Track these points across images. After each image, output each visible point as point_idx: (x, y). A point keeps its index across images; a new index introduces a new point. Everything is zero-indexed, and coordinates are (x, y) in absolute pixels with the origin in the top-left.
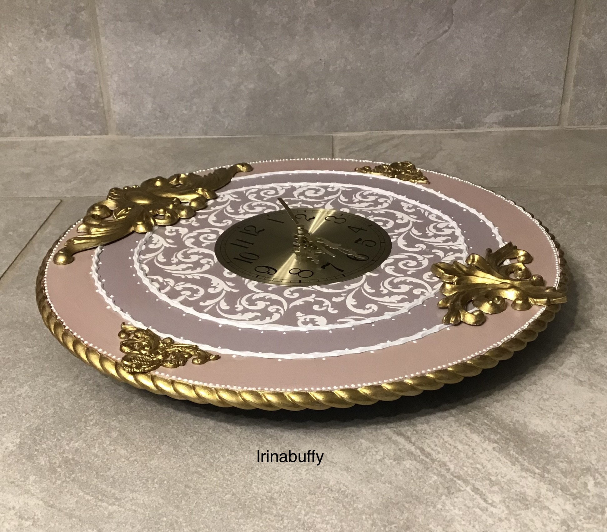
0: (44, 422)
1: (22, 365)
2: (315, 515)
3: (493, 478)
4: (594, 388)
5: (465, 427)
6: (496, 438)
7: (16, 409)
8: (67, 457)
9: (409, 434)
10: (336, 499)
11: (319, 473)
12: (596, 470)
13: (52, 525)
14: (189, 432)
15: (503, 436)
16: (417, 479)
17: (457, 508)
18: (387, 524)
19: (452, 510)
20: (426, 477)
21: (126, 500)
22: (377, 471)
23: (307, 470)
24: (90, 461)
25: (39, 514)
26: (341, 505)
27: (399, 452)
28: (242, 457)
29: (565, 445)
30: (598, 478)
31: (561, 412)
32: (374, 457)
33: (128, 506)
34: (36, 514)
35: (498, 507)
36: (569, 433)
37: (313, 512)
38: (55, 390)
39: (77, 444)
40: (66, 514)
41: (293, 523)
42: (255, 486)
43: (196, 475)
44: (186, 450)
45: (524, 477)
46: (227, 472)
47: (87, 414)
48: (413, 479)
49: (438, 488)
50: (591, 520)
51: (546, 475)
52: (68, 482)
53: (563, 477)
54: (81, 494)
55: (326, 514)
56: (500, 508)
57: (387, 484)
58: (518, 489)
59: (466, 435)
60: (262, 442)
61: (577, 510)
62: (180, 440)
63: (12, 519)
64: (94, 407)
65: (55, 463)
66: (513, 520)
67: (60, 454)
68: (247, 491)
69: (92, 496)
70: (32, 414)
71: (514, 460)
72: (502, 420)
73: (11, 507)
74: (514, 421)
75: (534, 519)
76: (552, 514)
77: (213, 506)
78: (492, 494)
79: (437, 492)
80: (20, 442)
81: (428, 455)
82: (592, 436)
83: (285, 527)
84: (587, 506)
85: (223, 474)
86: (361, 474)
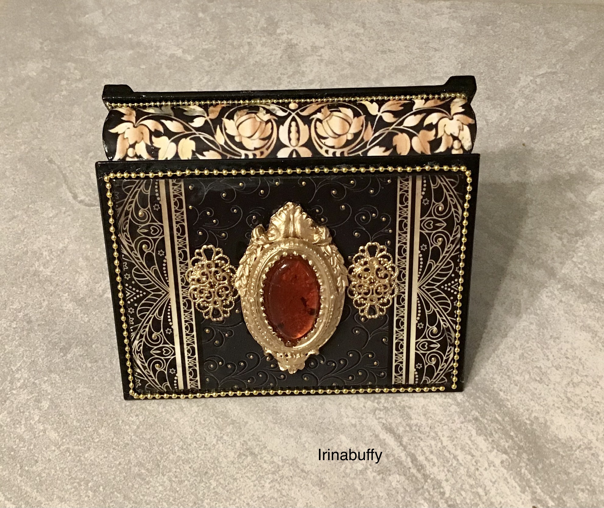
5: (470, 424)
15: (515, 442)
71: (524, 483)
74: (532, 418)
81: (420, 468)
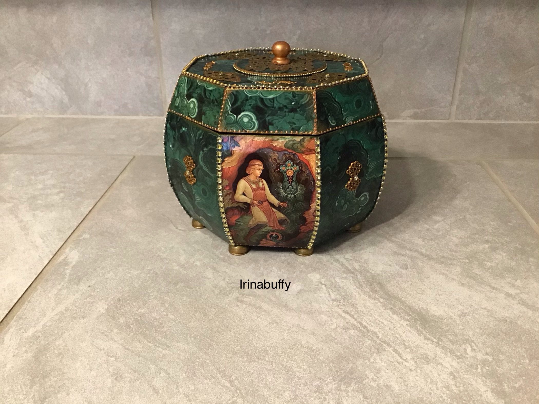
0: (122, 295)
1: (109, 259)
2: (292, 362)
3: (407, 344)
4: (471, 288)
6: (408, 318)
7: (106, 287)
8: (137, 318)
9: (353, 313)
10: (306, 353)
11: (295, 335)
12: (473, 341)
13: (128, 361)
14: (213, 305)
16: (358, 342)
17: (383, 362)
18: (338, 370)
19: (380, 363)
20: (363, 341)
21: (174, 347)
22: (332, 336)
23: (288, 333)
24: (151, 322)
25: (119, 354)
26: (309, 356)
27: (346, 324)
28: (247, 323)
29: (452, 324)
30: (473, 346)
31: (449, 303)
32: (330, 327)
33: (175, 351)
34: (118, 353)
35: (410, 362)
36: (455, 317)
37: (292, 361)
38: (130, 275)
39: (143, 311)
40: (136, 354)
41: (279, 366)
42: (255, 342)
43: (217, 333)
44: (211, 317)
45: (426, 344)
46: (237, 332)
47: (149, 292)
48: (355, 342)
49: (371, 348)
50: (469, 373)
51: (440, 343)
52: (137, 334)
53: (451, 345)
54: (146, 342)
55: (300, 362)
56: (411, 363)
57: (339, 345)
58: (421, 351)
59: (389, 315)
60: (259, 313)
61: (460, 366)
62: (207, 311)
63: (102, 356)
64: (154, 287)
65: (129, 322)
66: (419, 371)
67: (132, 316)
68: (249, 345)
69: (152, 344)
70: (115, 291)
72: (413, 307)
73: (102, 349)
75: (433, 371)
76: (444, 368)
77: (228, 353)
78: (406, 354)
79: (371, 351)
80: (108, 308)
82: (470, 319)
83: (274, 369)
84: (466, 364)
85: (234, 333)
86: (322, 337)
